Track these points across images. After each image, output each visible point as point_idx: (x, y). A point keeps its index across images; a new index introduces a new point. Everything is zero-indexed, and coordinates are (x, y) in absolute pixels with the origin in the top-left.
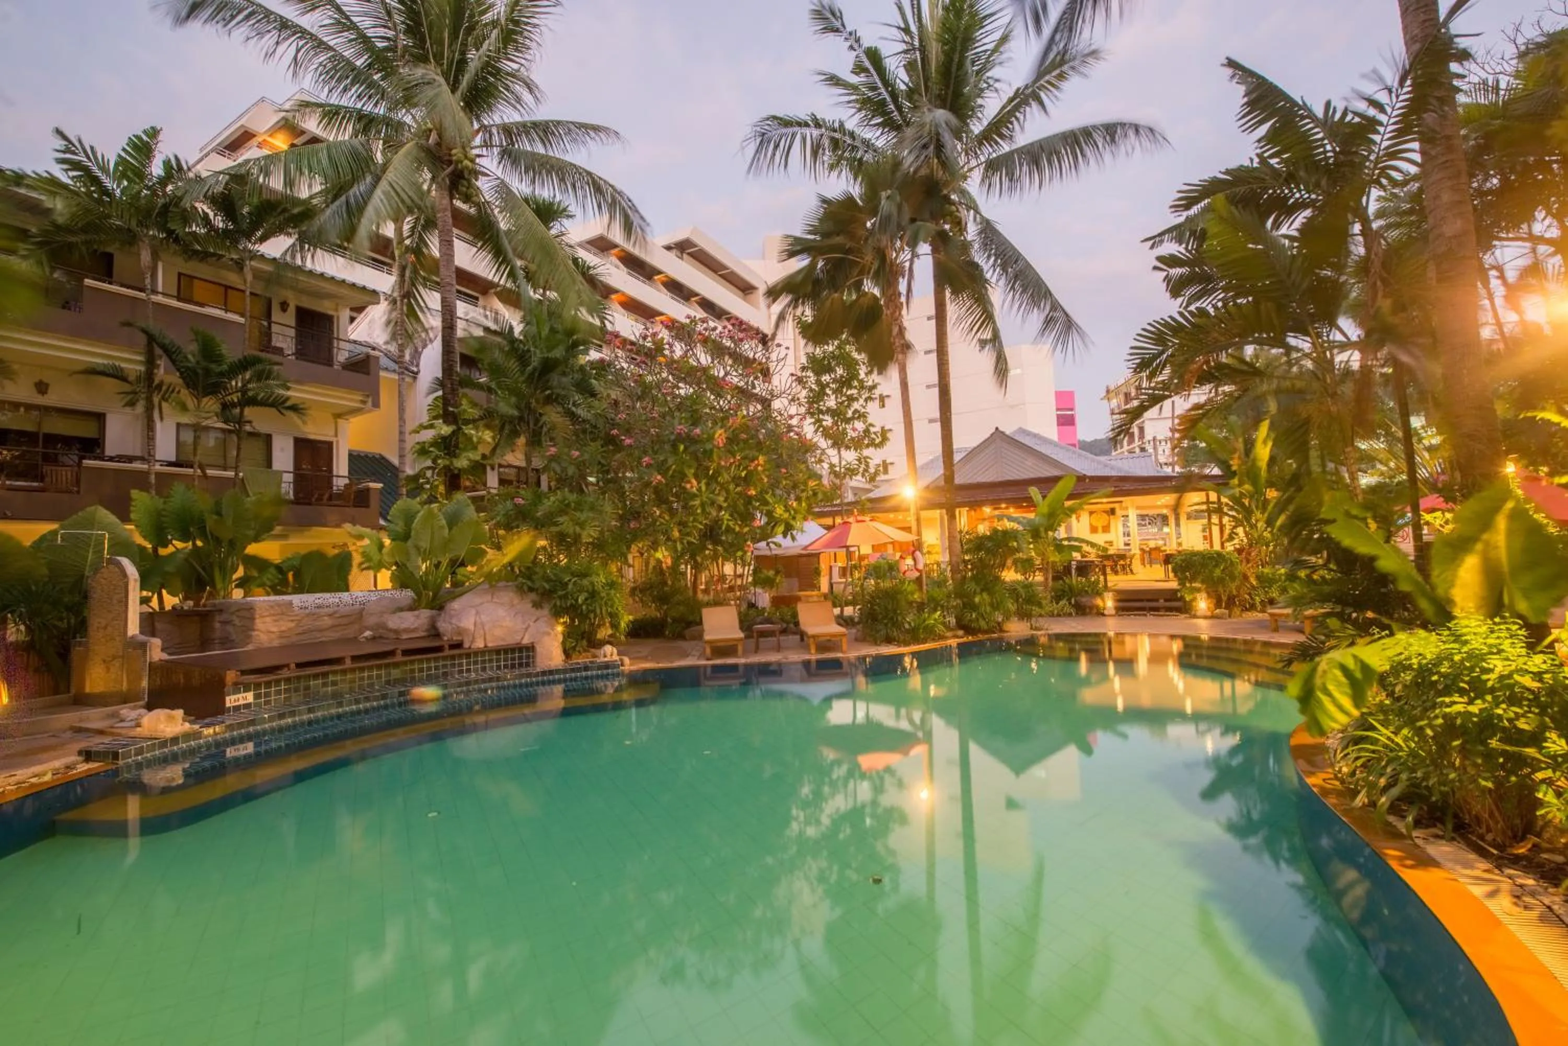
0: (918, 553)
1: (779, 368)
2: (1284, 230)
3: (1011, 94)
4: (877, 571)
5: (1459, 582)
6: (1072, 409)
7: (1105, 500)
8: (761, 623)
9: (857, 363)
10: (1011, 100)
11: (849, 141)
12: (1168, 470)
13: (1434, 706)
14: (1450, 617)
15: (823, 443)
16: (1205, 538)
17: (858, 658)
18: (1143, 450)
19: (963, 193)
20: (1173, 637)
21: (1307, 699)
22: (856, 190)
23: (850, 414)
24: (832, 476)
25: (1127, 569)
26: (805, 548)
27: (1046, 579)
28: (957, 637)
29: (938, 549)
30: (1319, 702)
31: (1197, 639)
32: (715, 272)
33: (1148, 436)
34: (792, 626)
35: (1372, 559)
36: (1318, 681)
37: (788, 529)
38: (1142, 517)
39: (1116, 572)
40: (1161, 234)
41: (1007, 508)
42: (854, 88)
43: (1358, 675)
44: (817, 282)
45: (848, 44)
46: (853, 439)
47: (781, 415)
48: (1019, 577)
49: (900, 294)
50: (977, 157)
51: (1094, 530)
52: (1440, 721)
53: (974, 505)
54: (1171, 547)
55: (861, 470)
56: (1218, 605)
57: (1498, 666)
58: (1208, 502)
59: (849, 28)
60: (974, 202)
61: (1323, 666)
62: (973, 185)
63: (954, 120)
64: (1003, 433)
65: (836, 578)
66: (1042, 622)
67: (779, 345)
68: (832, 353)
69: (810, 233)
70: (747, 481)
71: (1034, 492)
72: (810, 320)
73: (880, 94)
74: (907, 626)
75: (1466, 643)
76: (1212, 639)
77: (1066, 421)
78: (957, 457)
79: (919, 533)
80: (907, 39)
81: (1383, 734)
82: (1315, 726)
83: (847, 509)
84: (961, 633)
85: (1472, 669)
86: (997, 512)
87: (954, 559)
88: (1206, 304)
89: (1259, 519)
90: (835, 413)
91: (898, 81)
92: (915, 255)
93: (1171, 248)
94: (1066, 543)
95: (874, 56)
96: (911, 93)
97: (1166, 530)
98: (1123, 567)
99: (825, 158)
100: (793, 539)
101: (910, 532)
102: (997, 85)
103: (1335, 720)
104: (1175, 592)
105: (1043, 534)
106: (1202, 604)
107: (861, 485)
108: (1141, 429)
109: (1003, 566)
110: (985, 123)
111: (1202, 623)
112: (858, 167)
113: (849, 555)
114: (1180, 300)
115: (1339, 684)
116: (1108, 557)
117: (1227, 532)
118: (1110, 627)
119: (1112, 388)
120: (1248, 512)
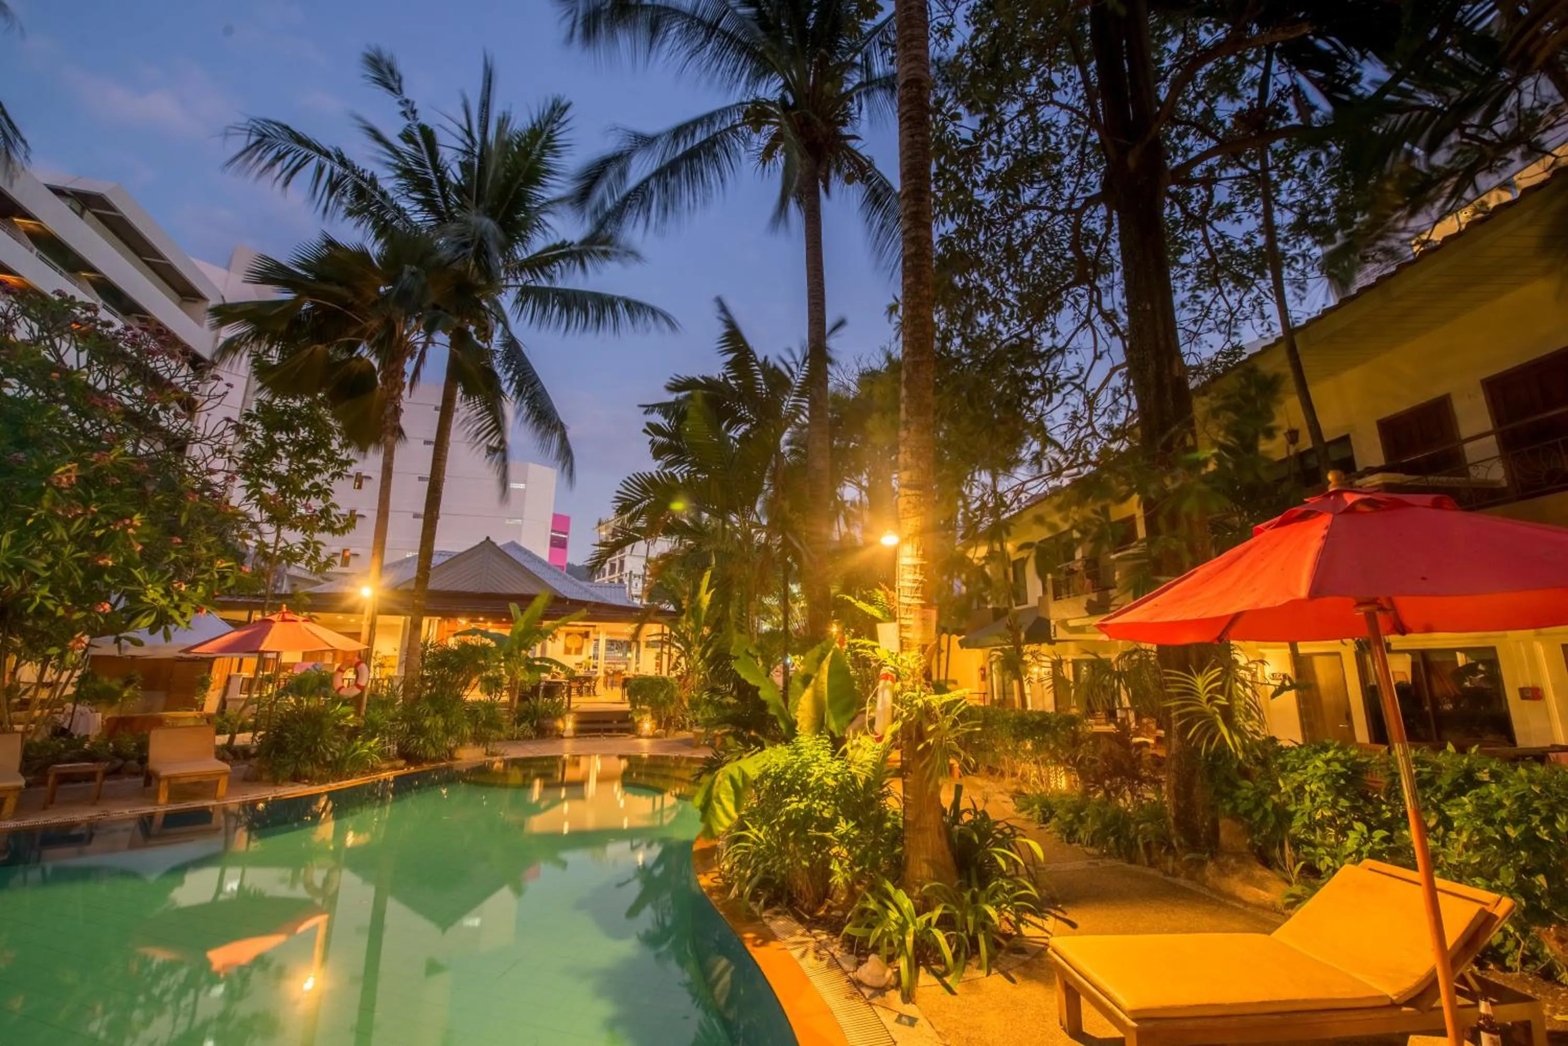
0: (363, 666)
1: (209, 404)
2: (732, 433)
3: (558, 242)
4: (298, 686)
5: (800, 707)
6: (566, 533)
7: (580, 623)
8: (70, 761)
9: (331, 430)
10: (555, 247)
11: (378, 198)
12: (637, 602)
13: (780, 808)
14: (794, 734)
15: (257, 514)
16: (657, 665)
17: (243, 805)
18: (621, 581)
19: (497, 304)
20: (621, 757)
21: (706, 808)
22: (375, 249)
23: (306, 486)
24: (259, 558)
25: (591, 691)
26: (187, 650)
27: (512, 700)
28: (396, 768)
29: (395, 662)
30: (714, 810)
31: (639, 758)
32: (139, 255)
33: (626, 571)
34: (134, 763)
35: (758, 689)
36: (715, 791)
37: (162, 621)
38: (611, 643)
39: (580, 694)
40: (654, 406)
41: (485, 622)
42: (397, 153)
43: (740, 784)
44: (296, 323)
45: (402, 109)
46: (302, 517)
47: (195, 466)
48: (483, 697)
49: (404, 374)
50: (517, 279)
51: (567, 651)
52: (784, 818)
53: (448, 614)
54: (630, 673)
55: (306, 557)
56: (659, 725)
57: (816, 770)
58: (663, 634)
59: (406, 95)
60: (505, 317)
61: (719, 778)
62: (507, 300)
63: (501, 236)
64: (493, 544)
65: (235, 693)
66: (498, 748)
67: (217, 378)
68: (299, 410)
69: (300, 266)
70: (101, 545)
71: (514, 607)
72: (275, 362)
73: (427, 174)
74: (329, 758)
75: (801, 754)
76: (650, 756)
77: (559, 544)
78: (436, 560)
79: (370, 642)
80: (468, 141)
81: (753, 832)
82: (709, 832)
83: (275, 601)
84: (402, 763)
85: (802, 775)
86: (473, 625)
87: (410, 674)
88: (675, 470)
89: (697, 649)
90: (285, 483)
91: (449, 172)
92: (429, 341)
93: (658, 418)
94: (537, 663)
95: (428, 136)
96: (460, 190)
97: (629, 655)
98: (589, 688)
99: (345, 200)
100: (167, 637)
101: (359, 640)
102: (546, 229)
103: (721, 824)
104: (626, 713)
105: (516, 653)
106: (647, 725)
107: (303, 575)
108: (622, 563)
109: (466, 684)
110: (530, 254)
111: (645, 742)
112: (383, 229)
113: (263, 663)
114: (659, 462)
115: (728, 793)
116: (577, 679)
117: (673, 660)
118: (567, 749)
119: (604, 520)
120: (689, 646)
